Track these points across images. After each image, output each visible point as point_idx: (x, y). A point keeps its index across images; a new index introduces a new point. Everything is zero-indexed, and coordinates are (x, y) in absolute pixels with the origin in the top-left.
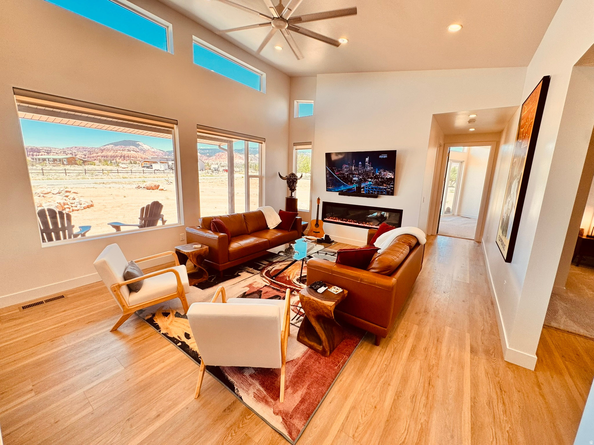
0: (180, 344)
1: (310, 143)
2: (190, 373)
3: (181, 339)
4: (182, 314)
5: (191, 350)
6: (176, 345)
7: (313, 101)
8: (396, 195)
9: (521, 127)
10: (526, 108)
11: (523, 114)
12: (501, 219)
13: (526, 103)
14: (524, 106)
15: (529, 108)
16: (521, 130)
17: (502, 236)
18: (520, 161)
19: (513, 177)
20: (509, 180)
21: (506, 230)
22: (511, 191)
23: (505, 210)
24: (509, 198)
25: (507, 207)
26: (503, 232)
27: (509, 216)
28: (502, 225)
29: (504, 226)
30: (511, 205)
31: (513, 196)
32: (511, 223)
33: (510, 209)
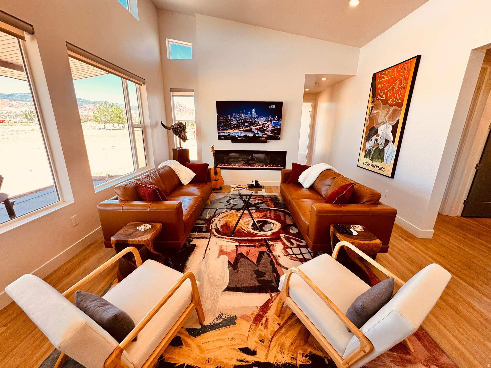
1: (192, 90)
3: (248, 362)
4: (199, 327)
5: (279, 365)
7: (191, 44)
8: (281, 140)
9: (380, 89)
10: (386, 76)
11: (380, 80)
12: (363, 152)
13: (383, 73)
14: (379, 75)
15: (393, 77)
16: (380, 91)
17: (370, 162)
18: (391, 112)
19: (377, 123)
20: (367, 125)
21: (380, 158)
22: (376, 132)
23: (369, 145)
24: (375, 137)
25: (374, 143)
26: (374, 160)
27: (383, 149)
28: (368, 155)
29: (374, 156)
30: (382, 142)
31: (384, 135)
32: (390, 153)
33: (383, 144)
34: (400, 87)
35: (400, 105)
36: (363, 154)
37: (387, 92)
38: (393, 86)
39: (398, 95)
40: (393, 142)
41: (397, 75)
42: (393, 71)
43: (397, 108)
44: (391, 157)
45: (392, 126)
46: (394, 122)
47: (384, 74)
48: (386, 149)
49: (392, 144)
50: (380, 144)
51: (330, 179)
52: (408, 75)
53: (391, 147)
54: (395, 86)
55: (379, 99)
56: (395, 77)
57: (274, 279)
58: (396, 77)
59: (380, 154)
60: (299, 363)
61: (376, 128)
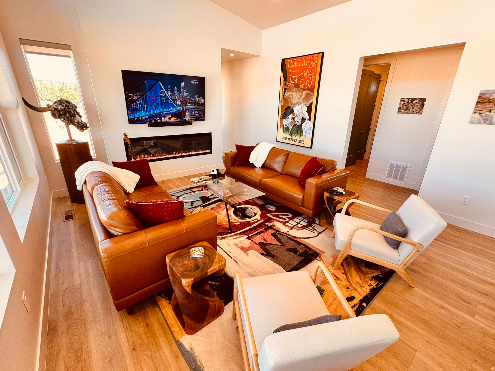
0: (364, 304)
2: (395, 293)
3: (357, 304)
6: (366, 308)
8: (206, 120)
9: (290, 74)
10: (295, 63)
11: (290, 66)
12: (280, 128)
13: (293, 60)
14: (289, 61)
15: (302, 65)
16: (291, 76)
17: (290, 137)
18: (304, 95)
19: (291, 103)
20: (282, 105)
21: (299, 133)
22: (292, 111)
23: (285, 122)
24: (291, 116)
25: (291, 121)
26: (294, 135)
27: (301, 125)
28: (286, 131)
29: (292, 131)
30: (299, 119)
31: (300, 114)
32: (307, 129)
33: (300, 121)
34: (310, 75)
35: (312, 90)
36: (281, 130)
37: (299, 77)
38: (303, 73)
39: (309, 82)
40: (310, 120)
41: (307, 64)
42: (302, 60)
43: (310, 92)
44: (308, 132)
45: (307, 107)
46: (308, 104)
47: (294, 62)
48: (303, 125)
49: (309, 121)
50: (297, 122)
51: (282, 156)
52: (316, 66)
53: (308, 124)
54: (305, 74)
55: (291, 83)
56: (304, 66)
57: (305, 249)
58: (306, 66)
59: (298, 130)
60: (374, 285)
61: (292, 108)
